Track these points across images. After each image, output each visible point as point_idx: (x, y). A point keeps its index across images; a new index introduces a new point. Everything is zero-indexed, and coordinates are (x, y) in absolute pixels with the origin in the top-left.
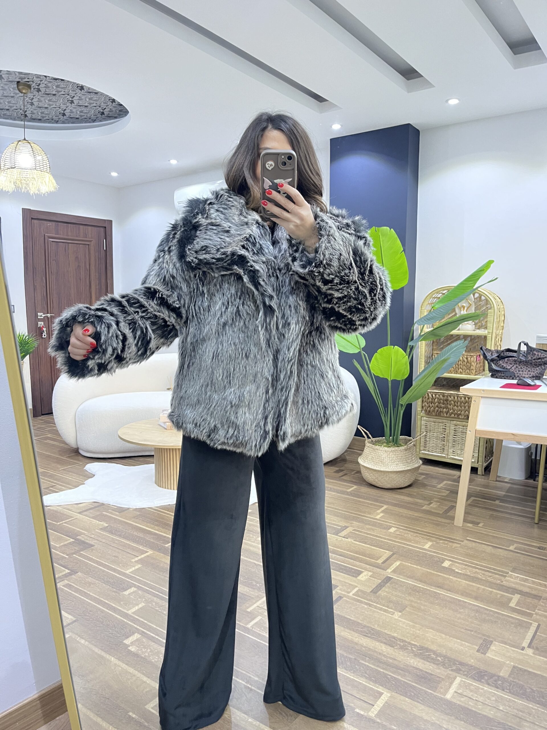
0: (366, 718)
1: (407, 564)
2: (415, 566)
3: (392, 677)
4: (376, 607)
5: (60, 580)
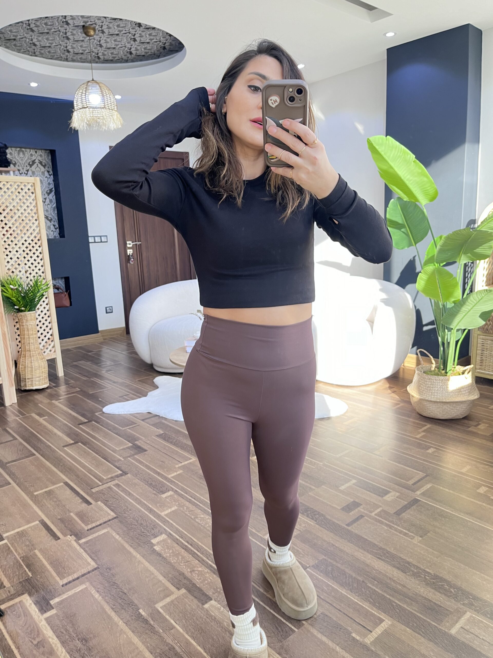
0: (361, 644)
1: (439, 487)
2: (447, 490)
3: (397, 605)
4: (396, 530)
5: (112, 479)
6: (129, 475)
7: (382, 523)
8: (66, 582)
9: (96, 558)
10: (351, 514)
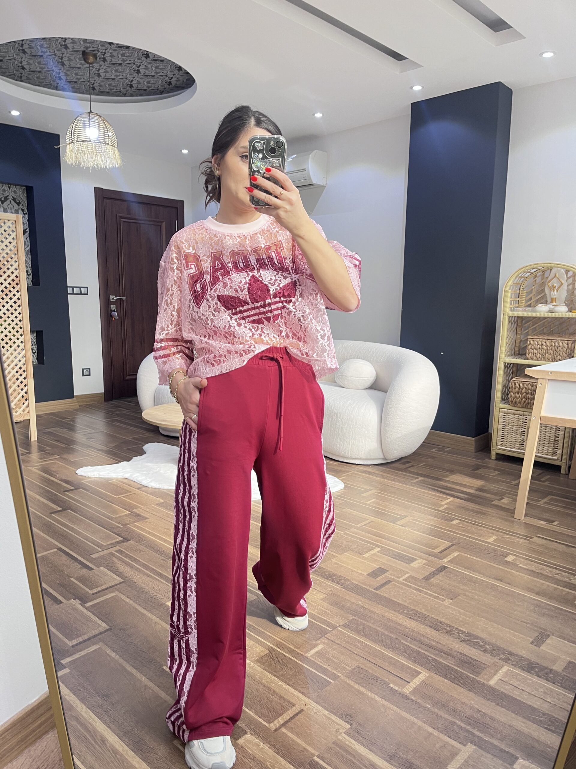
0: (400, 693)
1: (466, 555)
2: (475, 558)
3: (433, 659)
4: (426, 593)
5: (113, 546)
6: (131, 541)
7: (410, 587)
8: (76, 643)
9: (107, 620)
10: (378, 579)
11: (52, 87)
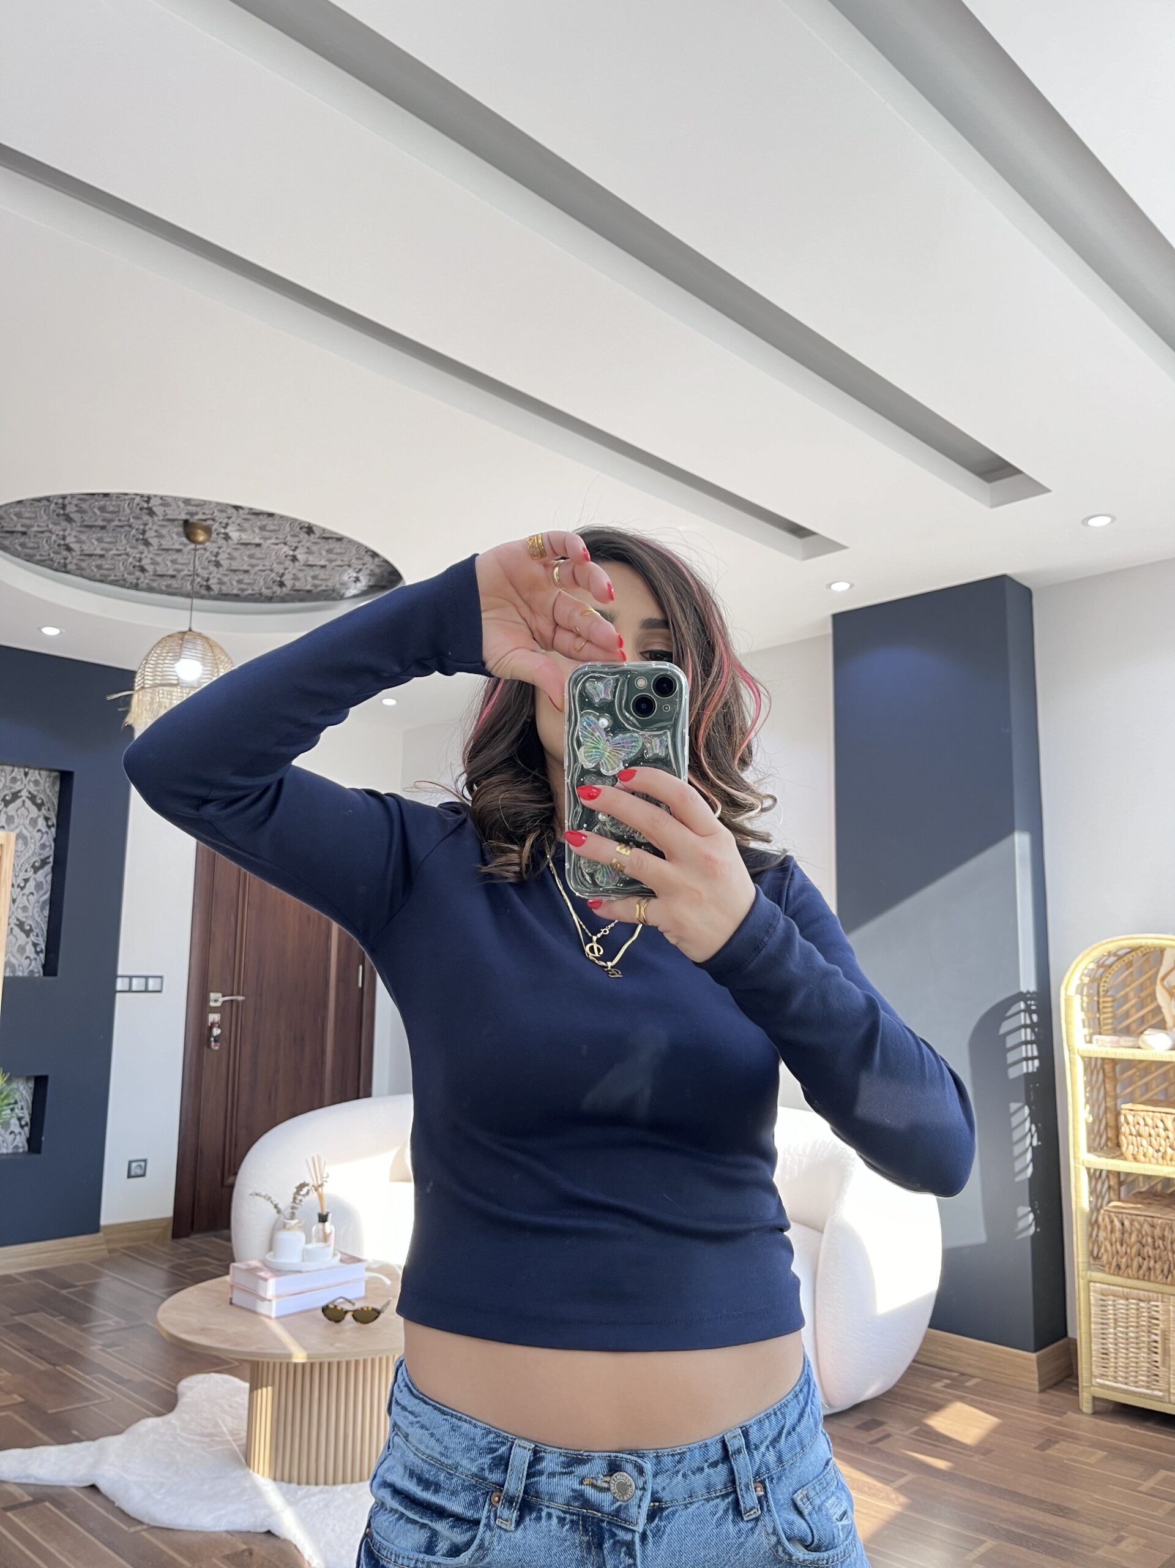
11: (127, 585)
